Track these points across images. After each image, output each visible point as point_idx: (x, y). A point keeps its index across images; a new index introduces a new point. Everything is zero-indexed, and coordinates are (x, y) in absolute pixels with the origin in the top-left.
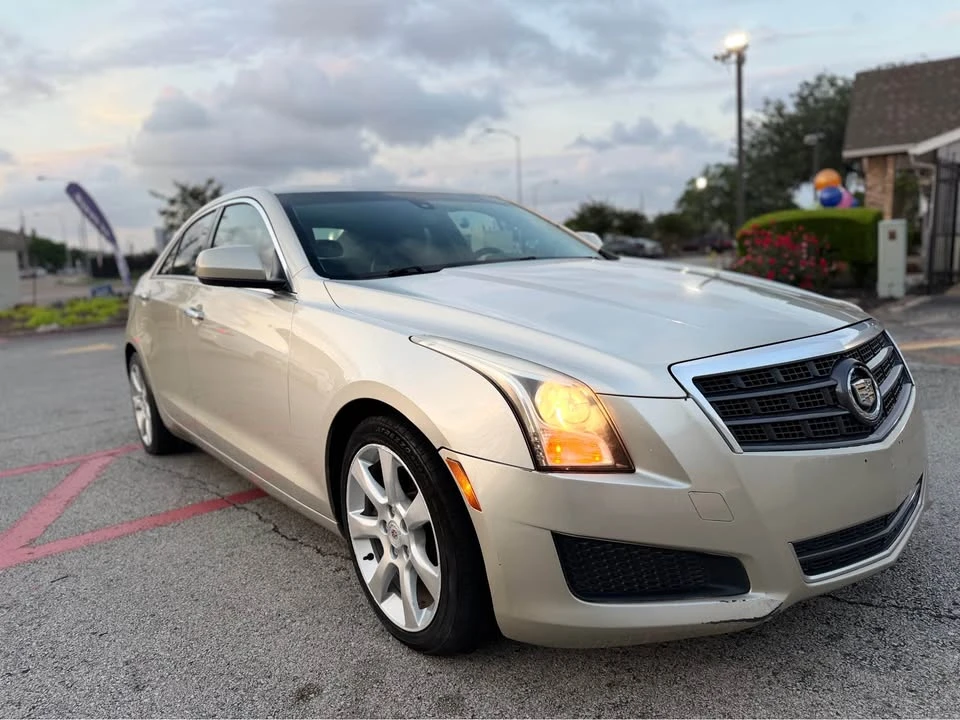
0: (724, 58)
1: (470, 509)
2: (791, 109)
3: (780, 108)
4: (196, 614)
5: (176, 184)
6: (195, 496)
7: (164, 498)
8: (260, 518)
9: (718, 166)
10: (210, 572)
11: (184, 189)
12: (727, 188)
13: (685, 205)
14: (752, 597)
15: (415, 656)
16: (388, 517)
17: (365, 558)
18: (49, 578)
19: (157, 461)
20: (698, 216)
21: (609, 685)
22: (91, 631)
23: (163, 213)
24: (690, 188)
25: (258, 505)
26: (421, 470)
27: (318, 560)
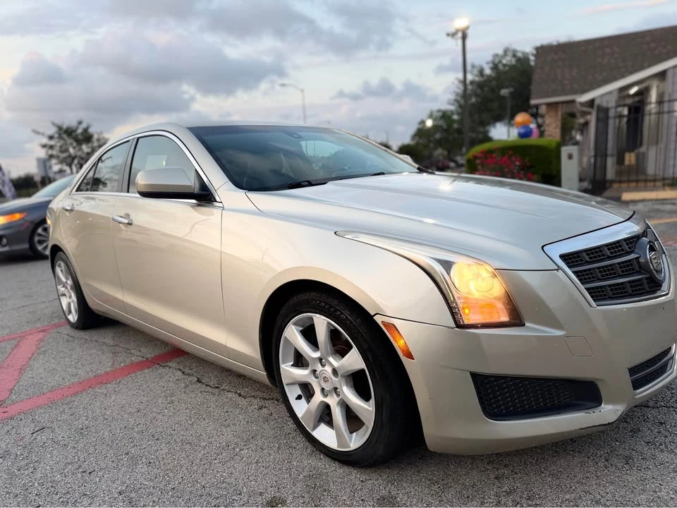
0: (453, 35)
1: (404, 359)
2: (488, 71)
3: (481, 72)
4: (161, 450)
5: (54, 124)
6: (124, 360)
7: (100, 363)
8: (183, 373)
9: (439, 111)
10: (160, 417)
11: (60, 128)
12: (445, 126)
13: (417, 138)
14: (603, 409)
15: (346, 469)
16: (319, 368)
17: (297, 399)
18: (28, 431)
19: (81, 334)
20: (426, 146)
21: (496, 478)
22: (80, 470)
23: (44, 146)
24: (421, 126)
25: (179, 363)
26: (356, 331)
27: (243, 402)
